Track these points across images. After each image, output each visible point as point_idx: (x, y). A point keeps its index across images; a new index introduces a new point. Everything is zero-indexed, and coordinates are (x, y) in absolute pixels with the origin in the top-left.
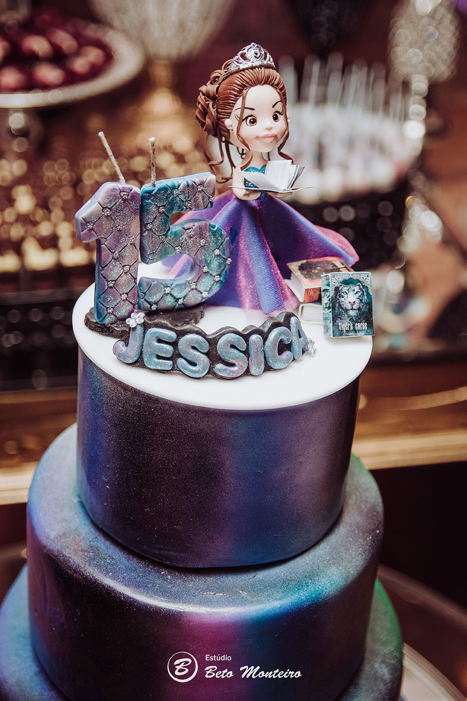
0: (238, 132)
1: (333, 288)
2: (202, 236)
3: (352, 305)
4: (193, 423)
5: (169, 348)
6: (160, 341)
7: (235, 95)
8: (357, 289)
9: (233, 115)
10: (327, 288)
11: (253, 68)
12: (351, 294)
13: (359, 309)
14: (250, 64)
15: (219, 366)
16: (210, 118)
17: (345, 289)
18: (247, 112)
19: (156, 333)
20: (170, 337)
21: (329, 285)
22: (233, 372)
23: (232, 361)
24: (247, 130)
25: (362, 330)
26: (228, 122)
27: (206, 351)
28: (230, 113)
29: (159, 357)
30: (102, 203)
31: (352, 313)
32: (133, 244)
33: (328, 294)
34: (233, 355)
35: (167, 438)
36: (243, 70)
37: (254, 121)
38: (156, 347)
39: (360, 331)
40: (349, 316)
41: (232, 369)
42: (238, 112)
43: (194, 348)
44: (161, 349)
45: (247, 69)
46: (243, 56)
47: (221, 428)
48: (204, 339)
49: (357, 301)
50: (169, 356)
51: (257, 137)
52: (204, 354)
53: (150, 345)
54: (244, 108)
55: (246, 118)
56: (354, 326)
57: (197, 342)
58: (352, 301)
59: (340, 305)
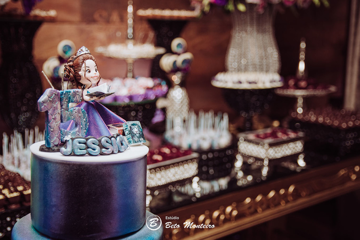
0: (85, 75)
1: (129, 127)
2: (79, 113)
3: (137, 132)
4: (100, 171)
5: (84, 145)
6: (80, 143)
7: (81, 63)
8: (137, 127)
9: (82, 70)
10: (127, 127)
11: (86, 54)
12: (135, 129)
13: (139, 134)
14: (84, 53)
15: (104, 149)
16: (72, 73)
17: (133, 127)
18: (87, 68)
19: (78, 140)
20: (83, 141)
21: (127, 126)
22: (109, 151)
23: (108, 147)
24: (88, 75)
25: (142, 141)
26: (80, 73)
27: (98, 144)
28: (81, 69)
29: (80, 149)
30: (48, 95)
31: (137, 135)
32: (58, 113)
33: (128, 129)
34: (107, 145)
35: (89, 180)
36: (82, 55)
37: (90, 72)
38: (79, 145)
39: (141, 141)
40: (137, 136)
41: (108, 150)
42: (84, 69)
43: (93, 144)
44: (81, 146)
45: (84, 54)
46: (82, 50)
47: (111, 171)
48: (96, 140)
49: (138, 131)
50: (84, 148)
51: (92, 77)
52: (98, 145)
53: (76, 145)
54: (86, 67)
55: (87, 71)
56: (139, 139)
57: (94, 141)
58: (136, 131)
59: (133, 132)
